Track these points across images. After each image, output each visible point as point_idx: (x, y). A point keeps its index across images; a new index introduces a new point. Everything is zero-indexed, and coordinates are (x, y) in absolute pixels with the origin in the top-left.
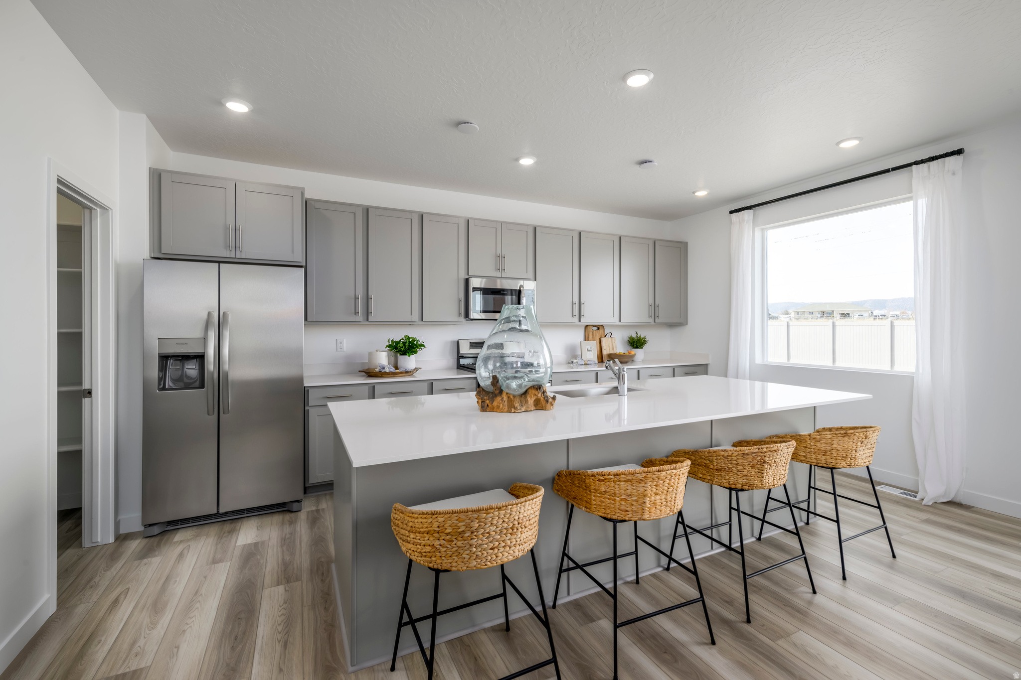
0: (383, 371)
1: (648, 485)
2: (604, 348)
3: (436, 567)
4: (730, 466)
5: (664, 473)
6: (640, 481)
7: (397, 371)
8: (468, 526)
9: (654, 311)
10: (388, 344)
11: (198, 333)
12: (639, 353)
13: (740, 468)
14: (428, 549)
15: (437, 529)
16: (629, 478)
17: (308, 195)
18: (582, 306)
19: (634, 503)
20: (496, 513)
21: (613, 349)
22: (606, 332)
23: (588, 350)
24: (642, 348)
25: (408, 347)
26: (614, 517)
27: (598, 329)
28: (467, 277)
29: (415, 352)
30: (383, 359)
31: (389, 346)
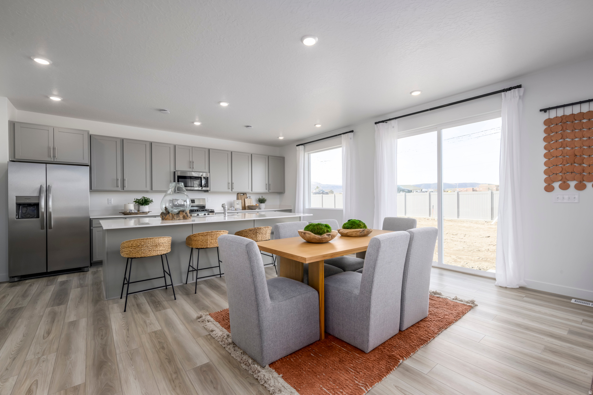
0: (131, 212)
1: (208, 236)
2: (246, 203)
3: (131, 257)
4: (247, 234)
5: (213, 233)
6: (205, 236)
7: (139, 212)
8: (140, 244)
9: (268, 186)
10: (135, 200)
11: (36, 194)
12: (263, 205)
13: (250, 235)
14: (129, 252)
15: (131, 245)
16: (202, 234)
17: (91, 133)
18: (233, 184)
19: (204, 242)
20: (150, 240)
21: (251, 204)
22: (247, 196)
23: (237, 204)
24: (264, 203)
25: (145, 202)
26: (199, 247)
27: (244, 195)
28: (175, 171)
29: (148, 204)
30: (132, 207)
31: (135, 202)
